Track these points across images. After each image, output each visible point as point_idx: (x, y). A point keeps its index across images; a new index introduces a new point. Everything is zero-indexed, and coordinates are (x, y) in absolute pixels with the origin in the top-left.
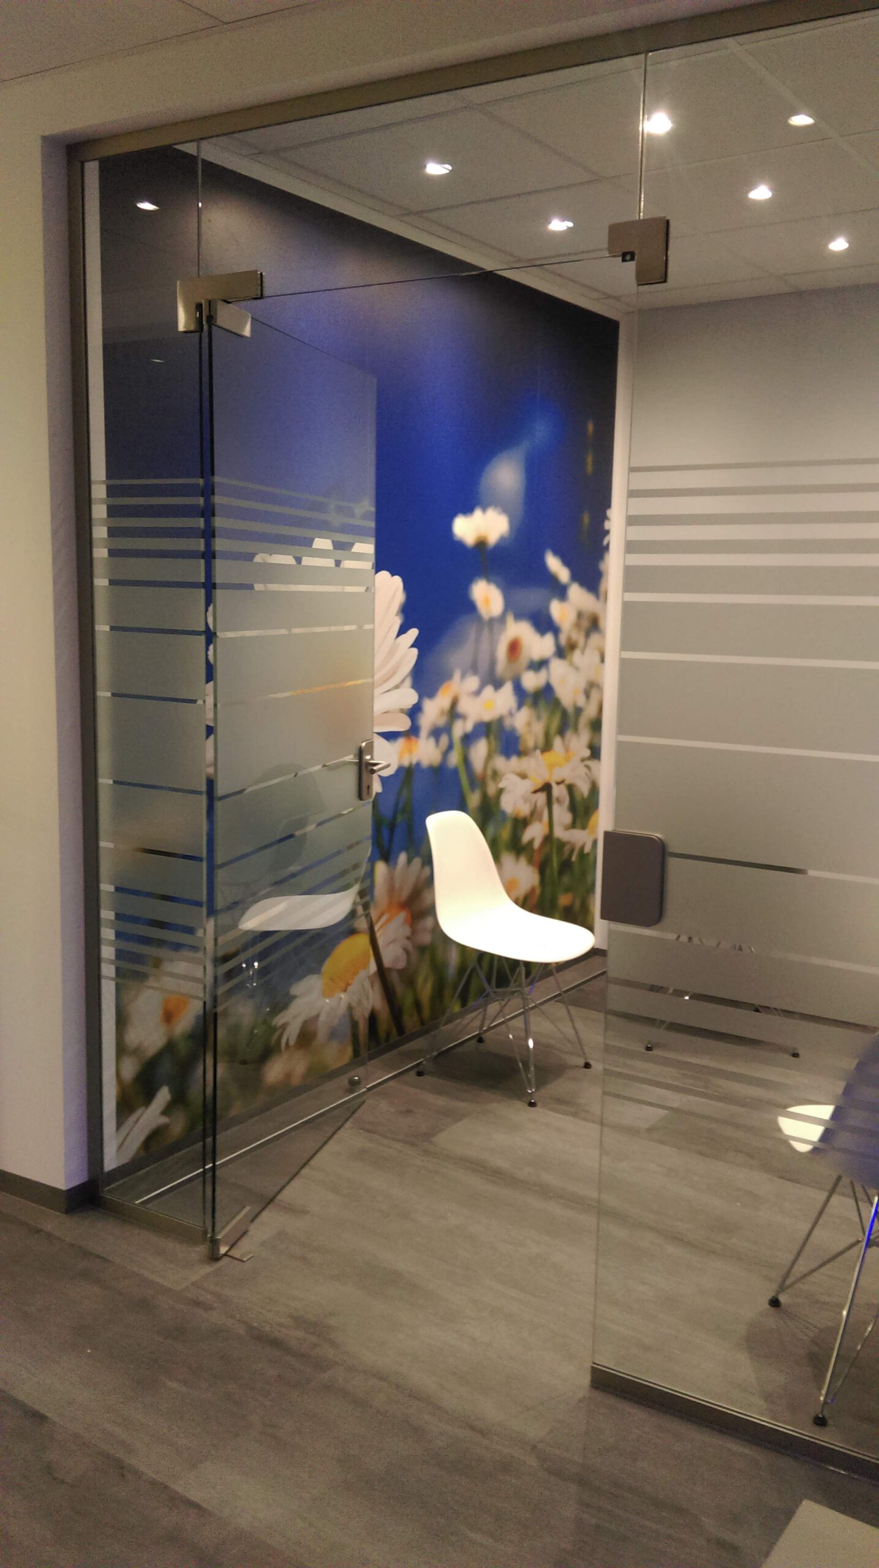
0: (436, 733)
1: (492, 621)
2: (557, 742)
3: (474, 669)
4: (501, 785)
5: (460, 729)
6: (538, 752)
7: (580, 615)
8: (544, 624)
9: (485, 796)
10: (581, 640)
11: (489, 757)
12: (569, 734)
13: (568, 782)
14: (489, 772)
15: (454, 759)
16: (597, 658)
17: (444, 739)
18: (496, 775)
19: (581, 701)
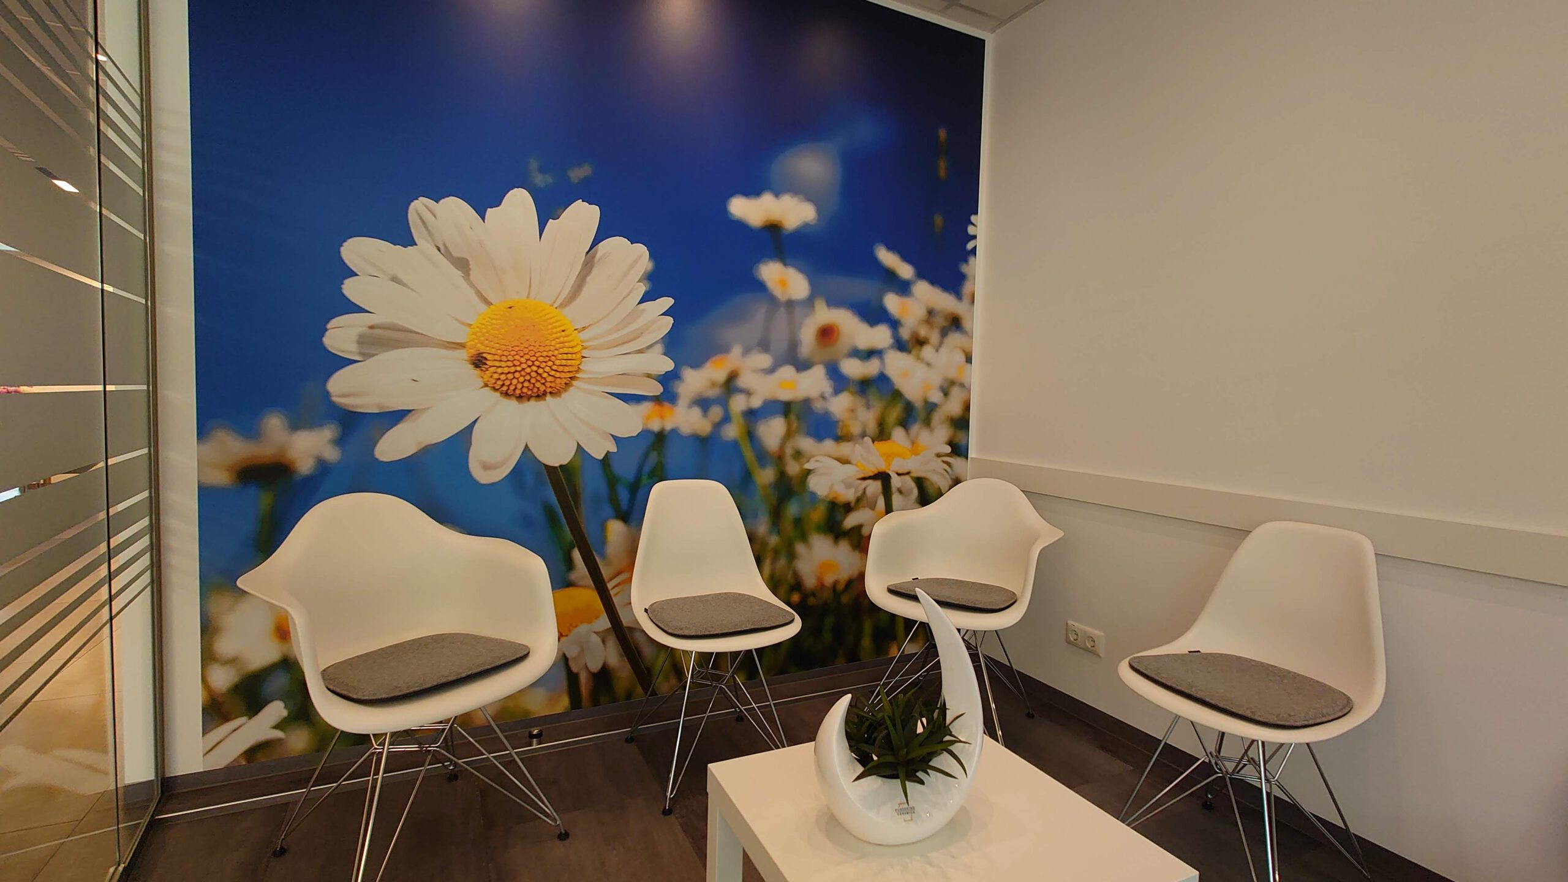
0: (703, 403)
1: (790, 304)
2: (898, 434)
3: (764, 346)
4: (807, 466)
5: (738, 404)
6: (867, 440)
7: (931, 312)
8: (873, 314)
9: (782, 475)
10: (935, 337)
11: (789, 435)
12: (915, 428)
13: (914, 475)
14: (789, 451)
15: (732, 432)
16: (961, 358)
17: (716, 412)
18: (798, 455)
19: (936, 397)
